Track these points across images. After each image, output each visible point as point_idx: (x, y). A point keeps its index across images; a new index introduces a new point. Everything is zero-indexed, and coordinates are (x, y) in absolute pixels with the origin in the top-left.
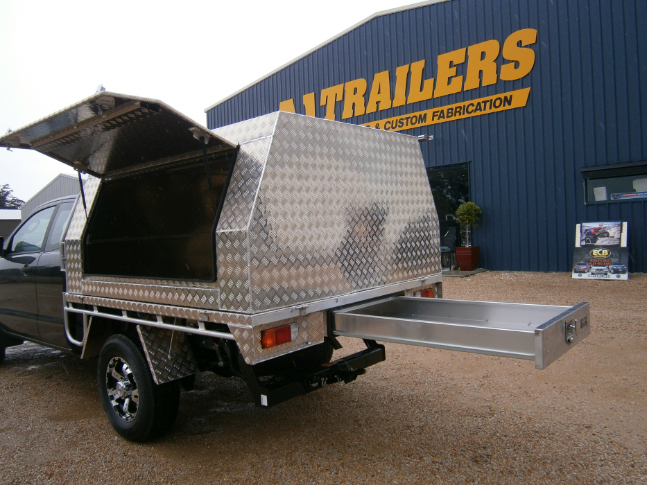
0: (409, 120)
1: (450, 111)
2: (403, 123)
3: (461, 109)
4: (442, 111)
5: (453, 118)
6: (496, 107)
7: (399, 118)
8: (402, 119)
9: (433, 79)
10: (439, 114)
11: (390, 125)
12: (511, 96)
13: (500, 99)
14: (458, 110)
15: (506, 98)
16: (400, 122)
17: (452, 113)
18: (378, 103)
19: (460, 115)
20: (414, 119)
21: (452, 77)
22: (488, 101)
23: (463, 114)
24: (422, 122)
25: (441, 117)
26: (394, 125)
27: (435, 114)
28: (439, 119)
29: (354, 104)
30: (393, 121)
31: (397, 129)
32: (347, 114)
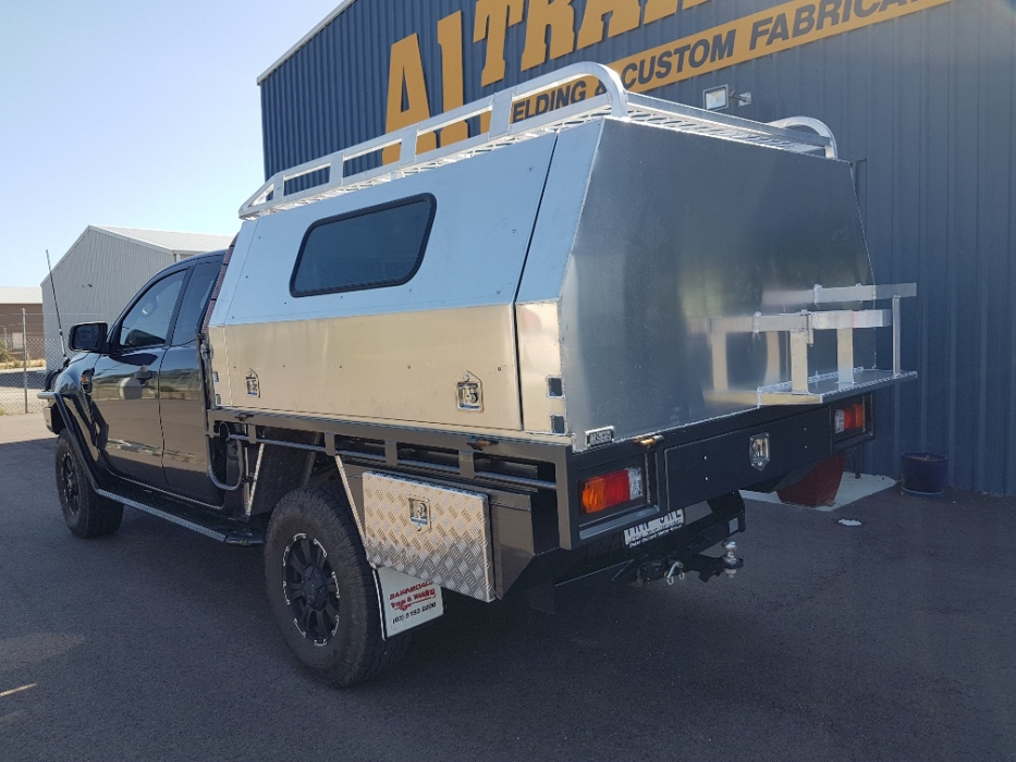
0: (687, 54)
1: (804, 15)
2: (668, 66)
3: (837, 8)
4: (782, 19)
5: (812, 36)
7: (657, 51)
8: (668, 54)
10: (770, 26)
11: (637, 72)
16: (661, 64)
17: (810, 20)
18: (605, 18)
19: (835, 22)
20: (700, 50)
23: (846, 18)
24: (721, 57)
25: (777, 36)
26: (646, 75)
27: (760, 29)
28: (770, 42)
29: (548, 27)
30: (642, 63)
31: (654, 83)
32: (533, 55)
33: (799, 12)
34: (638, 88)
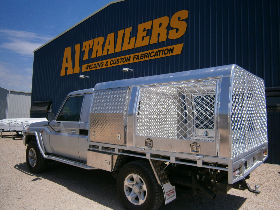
0: (122, 60)
1: (142, 55)
2: (119, 61)
3: (147, 55)
4: (138, 55)
5: (143, 60)
6: (165, 54)
7: (117, 58)
8: (119, 59)
9: (135, 38)
10: (136, 57)
11: (113, 62)
12: (173, 48)
13: (167, 49)
14: (146, 55)
15: (170, 49)
17: (143, 56)
18: (108, 50)
19: (147, 58)
20: (124, 59)
21: (145, 36)
22: (161, 50)
23: (149, 57)
24: (128, 61)
25: (138, 59)
26: (115, 63)
27: (135, 57)
28: (136, 60)
29: (97, 50)
30: (114, 60)
31: (116, 65)
32: (94, 56)
33: (141, 55)
34: (113, 65)
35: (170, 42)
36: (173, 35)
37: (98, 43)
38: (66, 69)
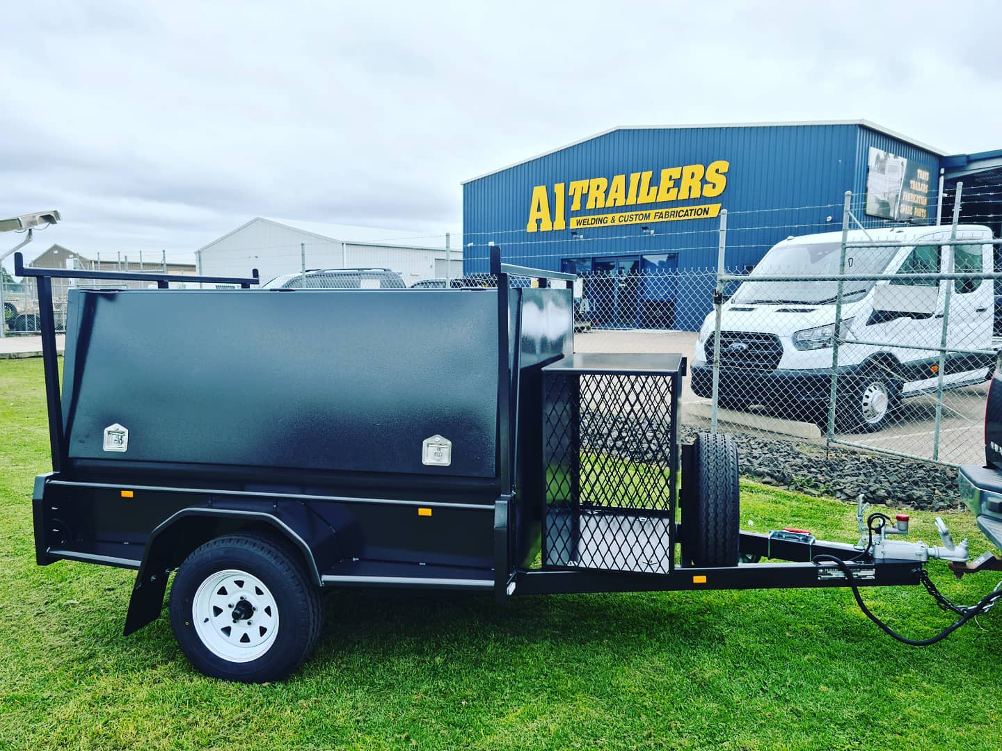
31: (628, 222)
32: (591, 205)
34: (623, 223)
35: (703, 200)
36: (709, 192)
37: (598, 187)
38: (539, 221)
